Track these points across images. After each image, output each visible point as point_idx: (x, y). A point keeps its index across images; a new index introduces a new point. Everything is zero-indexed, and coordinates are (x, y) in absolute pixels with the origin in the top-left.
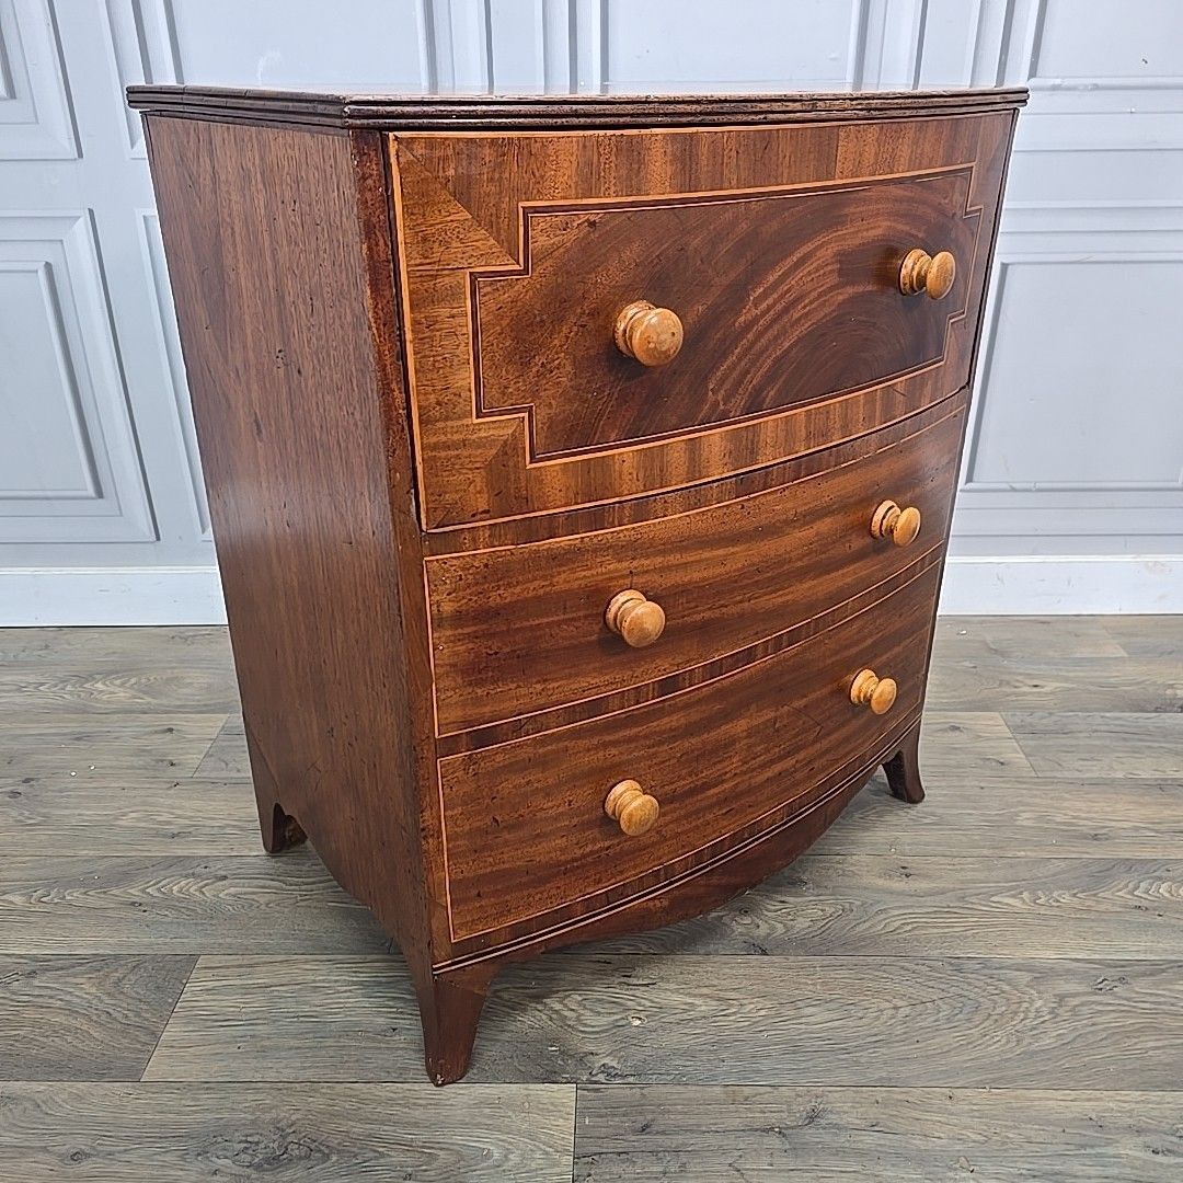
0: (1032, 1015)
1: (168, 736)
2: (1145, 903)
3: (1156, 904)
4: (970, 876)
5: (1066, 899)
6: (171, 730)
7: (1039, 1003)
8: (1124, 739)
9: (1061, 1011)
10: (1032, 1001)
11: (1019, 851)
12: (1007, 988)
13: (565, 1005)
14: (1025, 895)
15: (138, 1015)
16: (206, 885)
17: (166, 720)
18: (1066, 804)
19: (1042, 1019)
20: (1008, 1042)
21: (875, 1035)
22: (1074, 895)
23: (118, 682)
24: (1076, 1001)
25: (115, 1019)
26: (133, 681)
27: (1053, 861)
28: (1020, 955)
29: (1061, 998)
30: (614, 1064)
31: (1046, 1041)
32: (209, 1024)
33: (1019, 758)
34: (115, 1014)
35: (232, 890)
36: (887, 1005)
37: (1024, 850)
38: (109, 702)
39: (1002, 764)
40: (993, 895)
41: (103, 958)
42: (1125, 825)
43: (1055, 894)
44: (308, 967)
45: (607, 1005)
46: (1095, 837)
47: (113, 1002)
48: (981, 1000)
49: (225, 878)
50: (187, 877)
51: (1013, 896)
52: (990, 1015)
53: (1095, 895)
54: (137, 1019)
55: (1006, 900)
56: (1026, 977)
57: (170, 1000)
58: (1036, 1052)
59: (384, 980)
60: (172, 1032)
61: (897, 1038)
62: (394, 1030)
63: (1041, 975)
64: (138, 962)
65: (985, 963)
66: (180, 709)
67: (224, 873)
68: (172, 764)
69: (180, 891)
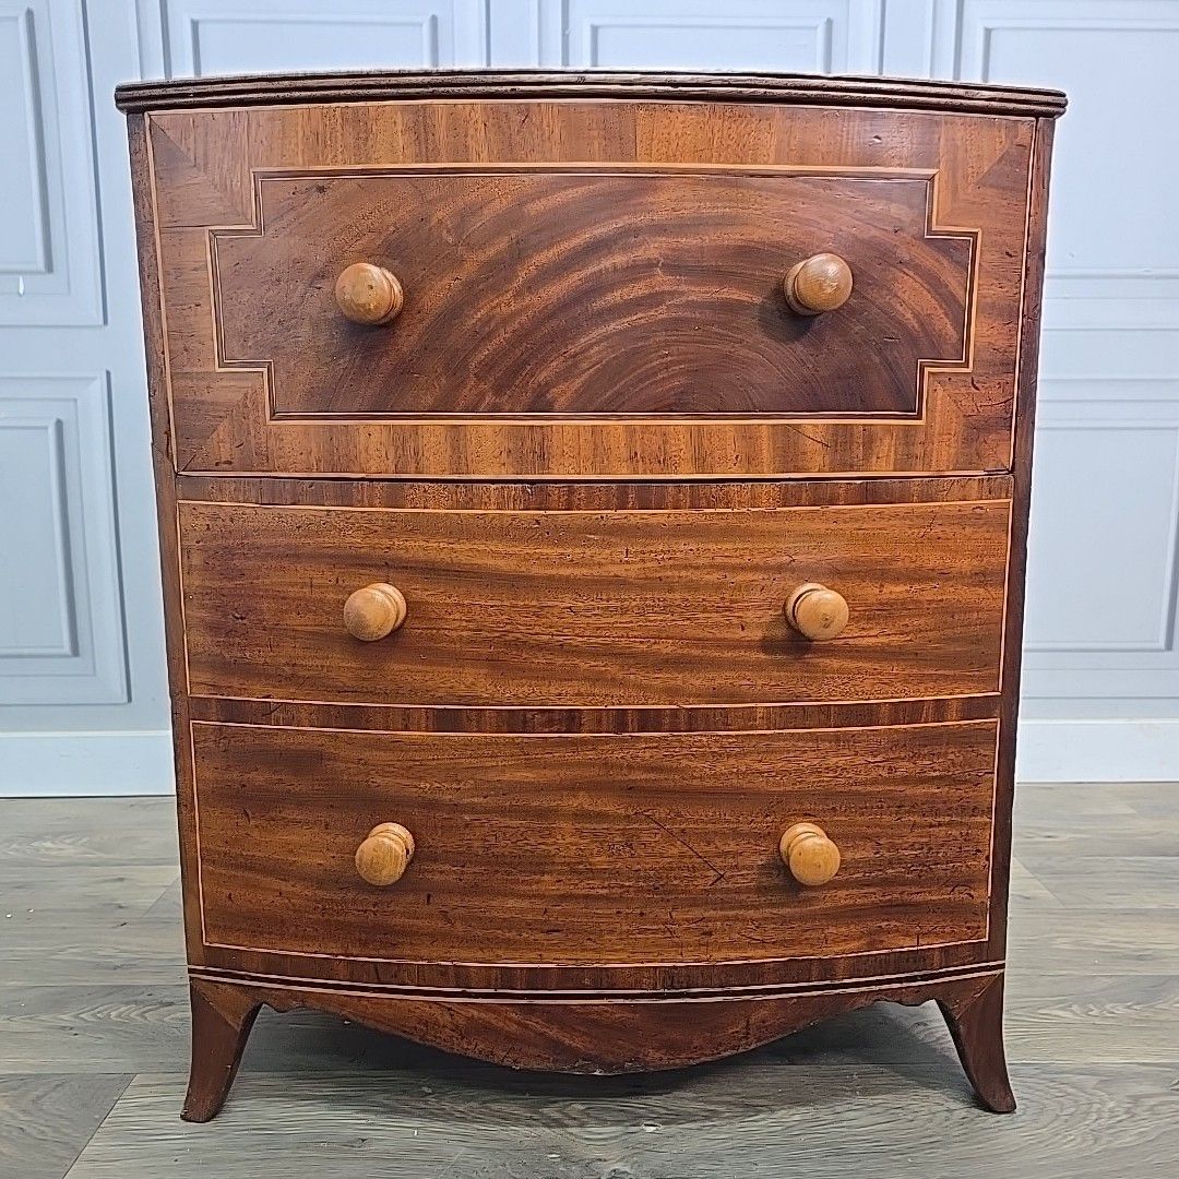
0: (1106, 1115)
1: (119, 884)
5: (1121, 1010)
6: (121, 880)
7: (1111, 1104)
8: (1150, 878)
9: (1138, 1110)
10: (1103, 1103)
11: (1061, 970)
12: (1071, 1090)
13: (566, 1115)
14: (1075, 1008)
15: (56, 1130)
16: (151, 1010)
17: (117, 871)
18: (1101, 930)
19: (1118, 1119)
20: (1084, 1141)
21: (930, 1136)
22: (1129, 1007)
23: (68, 841)
24: (1153, 1102)
25: (29, 1135)
26: (85, 840)
27: (1099, 978)
28: (1080, 1061)
29: (1136, 1099)
30: (627, 1169)
31: (1127, 1139)
32: (141, 1138)
33: (1044, 893)
34: (29, 1130)
35: (179, 1015)
36: (941, 1108)
37: (1066, 970)
38: (57, 857)
39: (1027, 898)
40: (1040, 1008)
41: (23, 1078)
42: (1167, 947)
43: (1108, 1007)
44: (261, 1083)
45: (615, 1114)
46: (1140, 958)
47: (28, 1118)
48: (1046, 1102)
49: (171, 1004)
50: (127, 1003)
51: (1061, 1009)
52: (1057, 1115)
53: (1152, 1007)
54: (56, 1135)
55: (1054, 1012)
56: (1093, 1081)
57: (97, 1117)
58: (1118, 1149)
59: (350, 1094)
60: (93, 1148)
61: (955, 1139)
62: (363, 1140)
63: (1109, 1079)
64: (61, 1082)
65: (1044, 1069)
66: (130, 863)
67: (169, 1000)
68: (121, 907)
69: (119, 1016)
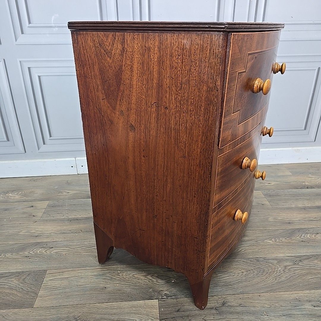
0: (278, 272)
1: (32, 208)
2: (304, 240)
3: (307, 240)
4: (258, 235)
5: (284, 240)
6: (32, 206)
7: (280, 269)
8: (293, 196)
9: (286, 270)
10: (278, 268)
11: (270, 228)
12: (271, 265)
13: (153, 278)
14: (273, 240)
15: (31, 288)
16: (47, 250)
17: (31, 204)
18: (281, 214)
19: (281, 273)
20: (273, 280)
21: (238, 280)
22: (286, 239)
23: (16, 193)
24: (289, 267)
25: (24, 290)
26: (20, 193)
27: (279, 230)
28: (274, 256)
29: (286, 267)
30: (168, 293)
31: (283, 279)
32: (52, 290)
33: (267, 203)
34: (24, 289)
35: (55, 251)
36: (240, 272)
37: (272, 228)
38: (14, 199)
39: (263, 205)
40: (264, 240)
41: (19, 273)
42: (296, 219)
43: (281, 239)
44: (79, 271)
45: (165, 277)
46: (289, 223)
47: (22, 285)
48: (265, 269)
49: (52, 248)
50: (41, 248)
51: (270, 240)
52: (267, 273)
53: (291, 239)
54: (31, 290)
55: (268, 241)
56: (276, 262)
57: (40, 284)
58: (281, 282)
59: (101, 274)
60: (41, 293)
61: (244, 280)
62: (105, 288)
63: (280, 261)
64: (29, 273)
65: (265, 259)
66: (35, 200)
67: (52, 246)
68: (34, 216)
69: (40, 252)
